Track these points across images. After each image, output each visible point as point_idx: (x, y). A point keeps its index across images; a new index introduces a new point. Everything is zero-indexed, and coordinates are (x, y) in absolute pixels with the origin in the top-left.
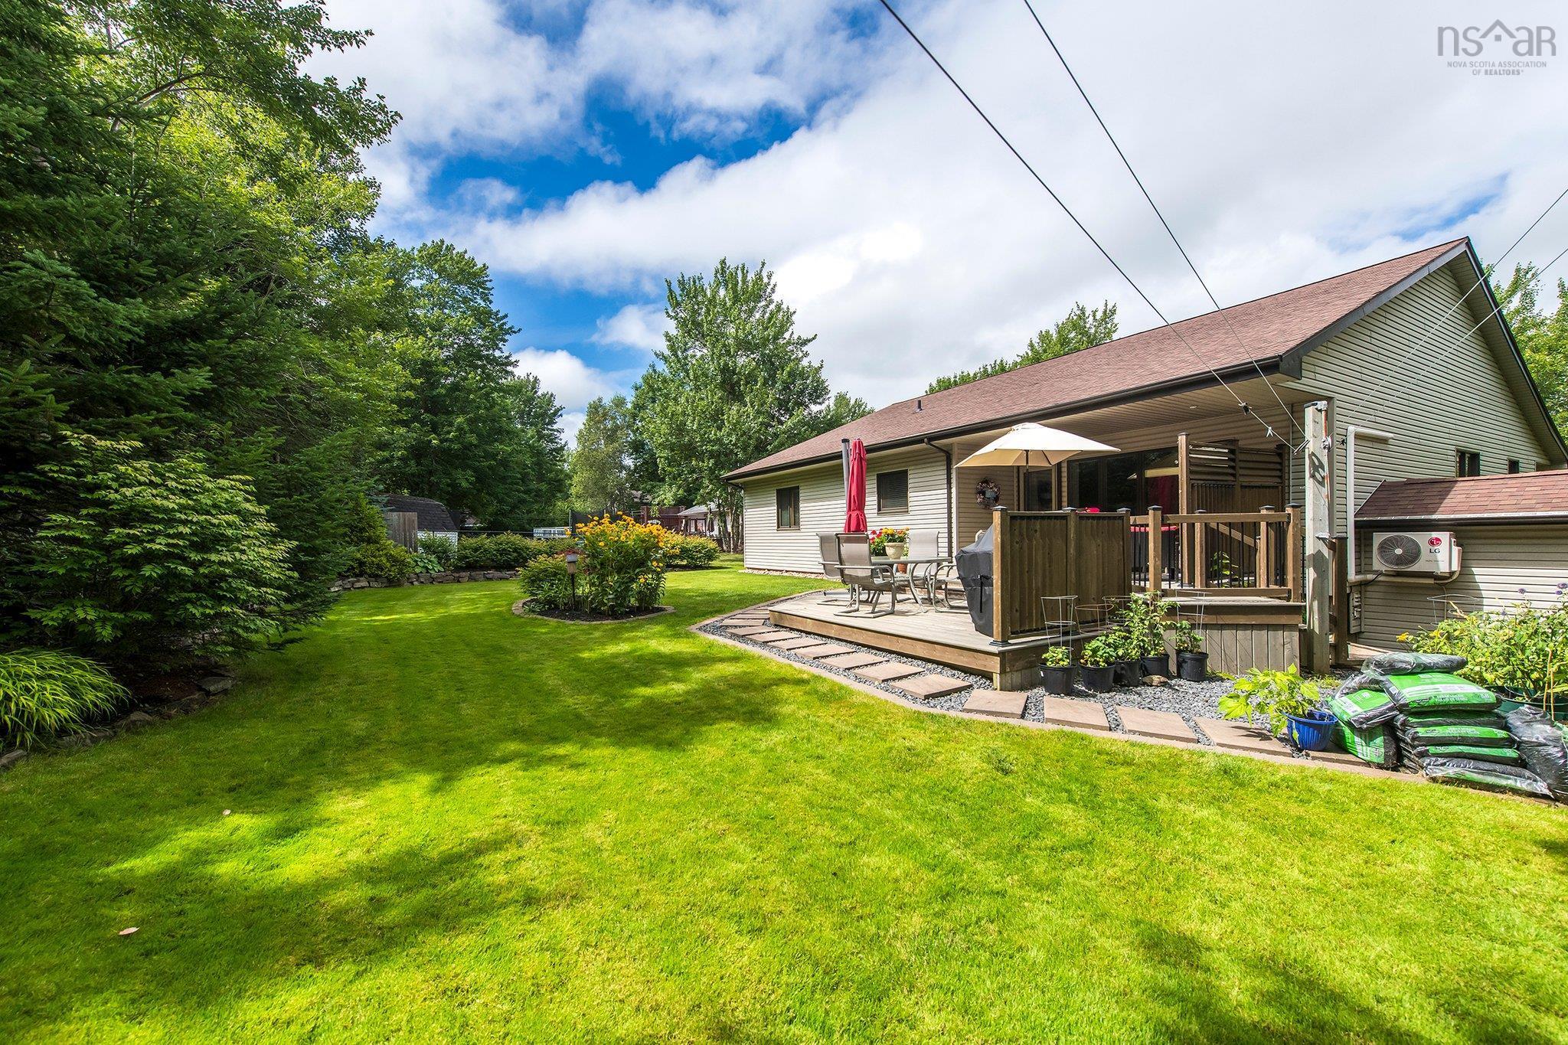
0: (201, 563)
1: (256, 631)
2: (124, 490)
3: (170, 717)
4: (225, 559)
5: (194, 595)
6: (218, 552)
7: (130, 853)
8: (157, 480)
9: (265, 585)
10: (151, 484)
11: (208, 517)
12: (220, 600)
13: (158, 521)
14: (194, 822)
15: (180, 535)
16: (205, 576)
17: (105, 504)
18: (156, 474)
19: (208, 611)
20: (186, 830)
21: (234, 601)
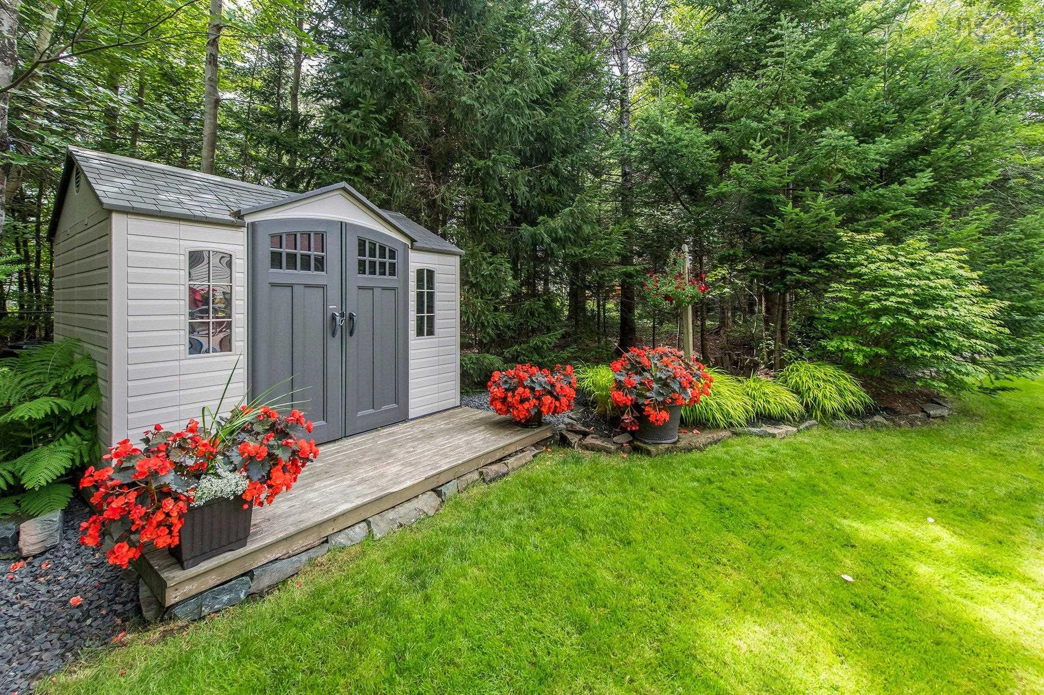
0: (921, 317)
1: (968, 375)
2: (870, 265)
3: (900, 426)
4: (939, 314)
5: (915, 340)
6: (935, 308)
7: (859, 517)
8: (892, 257)
9: (977, 337)
10: (889, 261)
11: (927, 282)
12: (936, 345)
13: (893, 286)
14: (904, 515)
15: (906, 296)
16: (924, 326)
17: (859, 275)
18: (892, 253)
19: (926, 353)
20: (898, 519)
21: (948, 347)
